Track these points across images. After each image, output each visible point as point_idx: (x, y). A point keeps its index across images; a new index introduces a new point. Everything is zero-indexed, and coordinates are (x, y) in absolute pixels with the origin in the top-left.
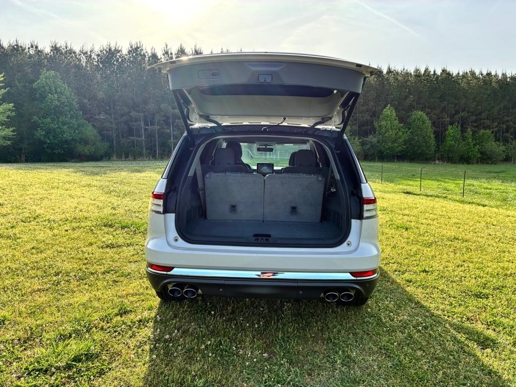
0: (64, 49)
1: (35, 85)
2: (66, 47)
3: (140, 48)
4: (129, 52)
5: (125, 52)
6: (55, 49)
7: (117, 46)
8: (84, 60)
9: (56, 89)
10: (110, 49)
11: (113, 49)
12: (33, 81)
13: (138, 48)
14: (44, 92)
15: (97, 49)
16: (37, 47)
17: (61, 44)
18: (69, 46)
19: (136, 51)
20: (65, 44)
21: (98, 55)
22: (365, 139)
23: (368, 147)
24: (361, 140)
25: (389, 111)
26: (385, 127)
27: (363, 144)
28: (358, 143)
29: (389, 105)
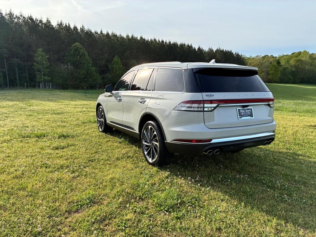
22: (104, 76)
23: (106, 80)
24: (102, 76)
25: (116, 59)
26: (115, 69)
27: (103, 78)
28: (100, 78)
29: (116, 56)
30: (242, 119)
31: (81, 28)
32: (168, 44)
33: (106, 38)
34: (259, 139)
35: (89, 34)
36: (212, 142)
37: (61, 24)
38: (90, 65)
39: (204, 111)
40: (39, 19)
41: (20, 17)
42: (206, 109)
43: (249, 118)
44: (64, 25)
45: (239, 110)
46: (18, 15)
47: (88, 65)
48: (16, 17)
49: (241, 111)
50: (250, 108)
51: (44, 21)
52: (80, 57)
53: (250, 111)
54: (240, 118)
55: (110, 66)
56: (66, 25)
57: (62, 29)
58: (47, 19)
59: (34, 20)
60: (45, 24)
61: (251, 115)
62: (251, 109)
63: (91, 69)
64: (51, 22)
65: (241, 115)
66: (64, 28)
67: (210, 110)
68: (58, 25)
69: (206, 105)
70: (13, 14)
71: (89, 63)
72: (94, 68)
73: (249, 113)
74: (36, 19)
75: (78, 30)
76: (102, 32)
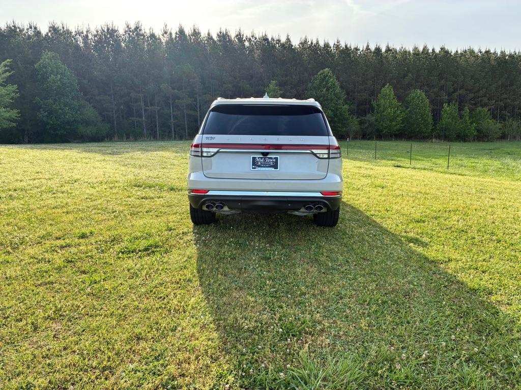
0: (61, 29)
2: (63, 28)
3: (139, 28)
4: (125, 32)
5: (121, 32)
6: (54, 29)
7: (114, 26)
10: (108, 29)
11: (111, 29)
12: (35, 62)
13: (137, 28)
15: (93, 30)
16: (36, 28)
18: (65, 27)
20: (61, 25)
21: (95, 36)
22: (363, 118)
23: (366, 125)
24: (359, 119)
25: (388, 90)
26: (384, 106)
27: (361, 123)
28: (356, 123)
29: (388, 84)
30: (256, 169)
31: (334, 44)
32: (499, 55)
33: (373, 56)
35: (346, 53)
36: (207, 194)
37: (306, 42)
38: (341, 101)
39: (202, 156)
40: (276, 38)
41: (252, 38)
42: (205, 154)
43: (270, 169)
44: (310, 43)
45: (254, 158)
46: (249, 36)
47: (337, 101)
48: (246, 38)
49: (258, 160)
50: (274, 156)
51: (283, 40)
52: (328, 90)
53: (274, 160)
54: (253, 168)
55: (374, 103)
56: (312, 43)
57: (305, 49)
58: (288, 36)
59: (270, 40)
60: (283, 45)
61: (275, 166)
62: (276, 158)
63: (341, 108)
64: (291, 41)
65: (255, 165)
66: (308, 48)
67: (209, 155)
68: (301, 43)
69: (205, 150)
70: (243, 35)
71: (339, 98)
72: (346, 107)
73: (272, 163)
74: (272, 38)
75: (331, 47)
76: (368, 46)
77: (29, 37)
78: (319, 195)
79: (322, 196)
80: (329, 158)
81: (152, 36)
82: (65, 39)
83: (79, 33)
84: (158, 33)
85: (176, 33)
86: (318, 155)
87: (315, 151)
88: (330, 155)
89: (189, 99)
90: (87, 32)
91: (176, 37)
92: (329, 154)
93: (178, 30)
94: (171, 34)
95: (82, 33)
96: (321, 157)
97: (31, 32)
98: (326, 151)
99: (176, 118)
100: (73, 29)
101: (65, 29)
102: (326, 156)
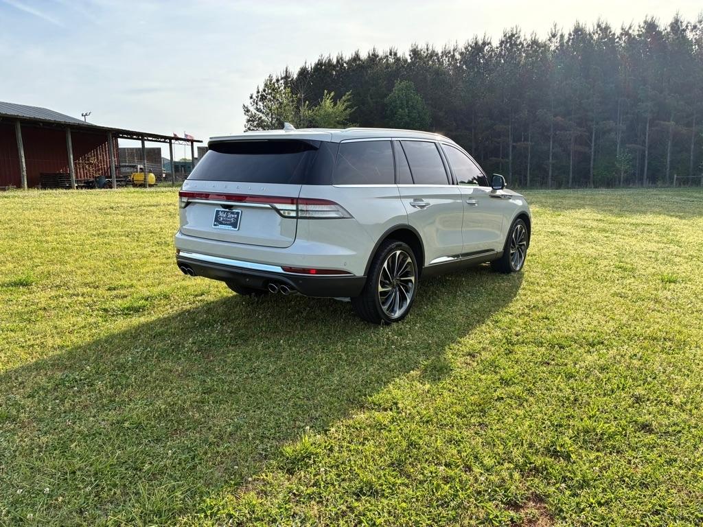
0: (424, 52)
1: (386, 100)
2: (427, 50)
3: (516, 36)
4: (502, 42)
5: (495, 44)
6: (415, 53)
7: (486, 38)
8: (446, 61)
9: (407, 102)
10: (476, 44)
11: (480, 42)
12: (386, 95)
13: (513, 35)
14: (395, 107)
15: (461, 47)
16: (395, 54)
17: (421, 46)
18: (430, 48)
19: (510, 40)
20: (426, 47)
21: (461, 54)
30: (217, 227)
34: (240, 271)
43: (230, 227)
45: (218, 212)
49: (221, 214)
50: (236, 211)
53: (236, 216)
54: (215, 225)
61: (234, 225)
62: (238, 213)
65: (218, 221)
73: (232, 220)
77: (388, 65)
78: (279, 270)
79: (283, 272)
80: (297, 217)
81: (535, 42)
82: (424, 63)
83: (445, 53)
84: (543, 38)
85: (570, 35)
86: (282, 212)
87: (279, 206)
88: (299, 212)
89: (579, 128)
90: (454, 50)
91: (569, 39)
92: (297, 211)
93: (572, 29)
94: (562, 36)
95: (449, 53)
96: (286, 215)
97: (391, 60)
98: (294, 207)
99: (555, 156)
100: (439, 50)
101: (429, 52)
102: (293, 214)
